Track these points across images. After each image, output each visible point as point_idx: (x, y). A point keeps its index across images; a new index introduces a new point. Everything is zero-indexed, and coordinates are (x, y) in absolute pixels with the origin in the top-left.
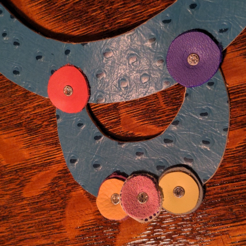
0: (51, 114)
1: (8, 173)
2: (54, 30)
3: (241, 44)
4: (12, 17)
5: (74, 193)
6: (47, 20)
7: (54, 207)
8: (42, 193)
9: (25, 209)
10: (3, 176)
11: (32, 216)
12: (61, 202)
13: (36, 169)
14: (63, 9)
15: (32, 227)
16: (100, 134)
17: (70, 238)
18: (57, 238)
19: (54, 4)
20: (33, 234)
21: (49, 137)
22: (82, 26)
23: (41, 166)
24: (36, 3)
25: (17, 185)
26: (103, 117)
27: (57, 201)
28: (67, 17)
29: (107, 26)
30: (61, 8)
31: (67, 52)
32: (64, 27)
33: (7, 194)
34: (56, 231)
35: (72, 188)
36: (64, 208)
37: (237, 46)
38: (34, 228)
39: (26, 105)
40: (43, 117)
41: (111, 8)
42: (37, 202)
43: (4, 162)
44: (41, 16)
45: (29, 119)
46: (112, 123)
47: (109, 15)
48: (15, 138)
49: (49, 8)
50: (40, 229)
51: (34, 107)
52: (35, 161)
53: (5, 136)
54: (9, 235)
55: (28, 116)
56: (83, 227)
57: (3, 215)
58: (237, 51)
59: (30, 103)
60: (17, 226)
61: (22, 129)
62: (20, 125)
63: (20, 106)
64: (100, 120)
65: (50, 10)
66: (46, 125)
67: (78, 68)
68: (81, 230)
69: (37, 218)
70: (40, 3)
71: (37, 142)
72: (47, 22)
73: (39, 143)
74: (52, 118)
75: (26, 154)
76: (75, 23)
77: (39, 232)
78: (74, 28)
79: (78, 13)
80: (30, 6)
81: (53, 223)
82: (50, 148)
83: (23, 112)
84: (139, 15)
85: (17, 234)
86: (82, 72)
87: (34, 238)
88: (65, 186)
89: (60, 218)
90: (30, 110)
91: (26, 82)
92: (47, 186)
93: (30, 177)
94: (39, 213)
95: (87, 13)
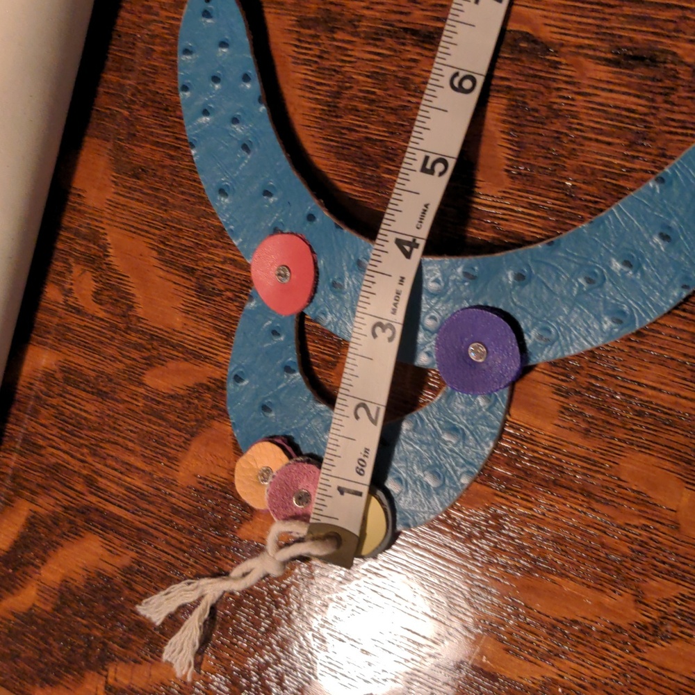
0: (244, 285)
2: (315, 159)
3: (562, 371)
4: (260, 101)
5: (217, 423)
6: (313, 136)
7: (180, 425)
8: (173, 393)
9: (136, 400)
10: (129, 332)
11: (143, 418)
12: (192, 423)
13: (182, 353)
14: (345, 134)
15: (135, 433)
16: (296, 367)
17: (180, 483)
18: (161, 470)
19: (336, 117)
20: (130, 444)
21: (223, 318)
22: (359, 182)
23: (191, 354)
24: (311, 96)
25: (144, 358)
26: (314, 342)
27: (187, 418)
28: (345, 152)
30: (343, 131)
31: (311, 218)
32: (332, 166)
33: (121, 361)
34: (165, 460)
35: (219, 414)
36: (192, 436)
37: (554, 369)
38: (136, 435)
39: (216, 246)
40: (231, 283)
42: (159, 403)
43: (141, 310)
44: (308, 123)
45: (209, 272)
46: (323, 360)
48: (174, 286)
49: (326, 117)
50: (143, 442)
51: (225, 258)
52: (186, 341)
53: (162, 273)
54: (95, 422)
55: (210, 265)
56: (206, 479)
57: (100, 387)
58: (550, 376)
59: (223, 248)
60: (113, 417)
61: (190, 280)
62: (191, 271)
63: (207, 243)
64: (309, 343)
65: (326, 124)
66: (229, 298)
67: (313, 252)
68: (200, 483)
69: (147, 424)
70: (317, 99)
71: (204, 314)
72: (311, 138)
73: (205, 318)
74: (242, 293)
75: (177, 320)
76: (351, 170)
77: (142, 446)
78: (346, 177)
79: (364, 157)
80: (299, 92)
81: (165, 445)
82: (217, 336)
83: (205, 255)
85: (107, 428)
86: (315, 263)
87: (128, 449)
88: (209, 406)
89: (180, 447)
90: (216, 259)
91: (231, 217)
92: (184, 388)
93: (167, 359)
94: (154, 419)
95: (378, 167)
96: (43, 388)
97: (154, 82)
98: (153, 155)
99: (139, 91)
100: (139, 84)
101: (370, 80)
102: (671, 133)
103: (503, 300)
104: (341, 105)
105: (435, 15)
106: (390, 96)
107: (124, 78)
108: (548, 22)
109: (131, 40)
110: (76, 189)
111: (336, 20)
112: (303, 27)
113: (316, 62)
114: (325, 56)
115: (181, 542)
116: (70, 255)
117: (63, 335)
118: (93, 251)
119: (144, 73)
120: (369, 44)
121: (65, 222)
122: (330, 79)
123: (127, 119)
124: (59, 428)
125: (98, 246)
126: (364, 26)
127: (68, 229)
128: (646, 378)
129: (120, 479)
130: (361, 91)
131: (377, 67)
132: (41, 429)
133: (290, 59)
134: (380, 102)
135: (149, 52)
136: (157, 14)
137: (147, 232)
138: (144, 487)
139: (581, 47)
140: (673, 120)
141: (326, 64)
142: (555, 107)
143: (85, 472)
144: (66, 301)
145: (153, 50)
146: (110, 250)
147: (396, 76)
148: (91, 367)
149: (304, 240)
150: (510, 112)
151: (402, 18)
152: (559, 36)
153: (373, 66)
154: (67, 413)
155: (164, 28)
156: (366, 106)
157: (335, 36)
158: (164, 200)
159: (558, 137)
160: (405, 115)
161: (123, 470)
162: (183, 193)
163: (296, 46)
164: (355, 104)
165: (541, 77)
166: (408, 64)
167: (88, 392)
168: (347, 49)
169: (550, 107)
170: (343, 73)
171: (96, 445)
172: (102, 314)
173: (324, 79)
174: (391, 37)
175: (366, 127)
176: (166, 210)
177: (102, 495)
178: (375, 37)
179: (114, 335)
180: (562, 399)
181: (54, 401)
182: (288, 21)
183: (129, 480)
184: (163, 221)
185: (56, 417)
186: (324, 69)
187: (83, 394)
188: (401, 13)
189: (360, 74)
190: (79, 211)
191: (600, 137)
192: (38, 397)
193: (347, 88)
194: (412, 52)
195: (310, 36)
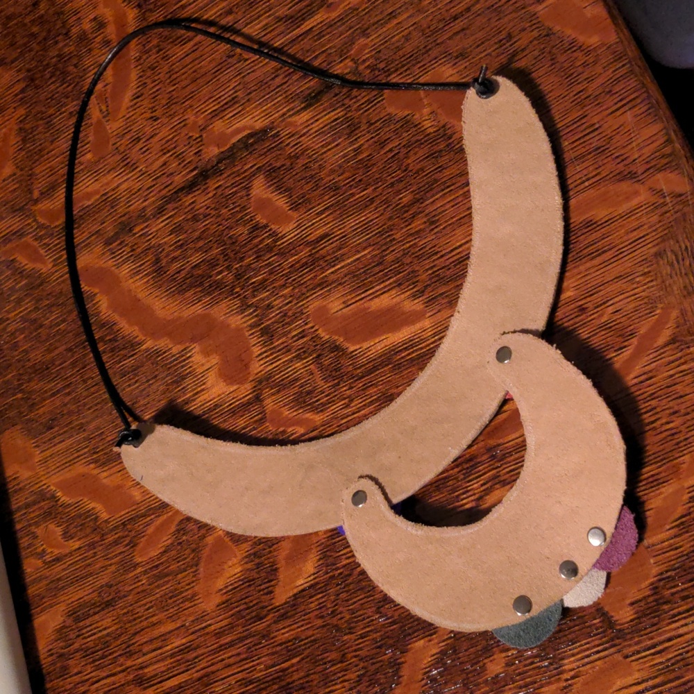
1: (112, 530)
3: (408, 283)
5: (210, 538)
7: (183, 567)
8: (164, 549)
9: (139, 581)
10: (105, 537)
11: (151, 590)
12: (191, 556)
13: (153, 514)
14: (177, 277)
15: (152, 607)
17: (208, 610)
18: (190, 615)
19: (165, 273)
20: (154, 619)
23: (160, 508)
24: (141, 275)
25: (127, 545)
26: (242, 416)
27: (185, 556)
28: (184, 287)
29: (237, 290)
30: (175, 277)
33: (111, 565)
34: (188, 604)
37: (402, 287)
38: (154, 608)
41: (240, 266)
42: (157, 566)
43: (105, 514)
44: (149, 292)
46: (256, 421)
47: (239, 275)
48: (119, 474)
49: (159, 278)
50: (163, 608)
52: (152, 503)
53: (105, 474)
54: (117, 630)
56: (227, 587)
57: (106, 599)
60: (128, 612)
65: (160, 283)
68: (224, 594)
69: (158, 591)
70: (146, 274)
75: (136, 495)
76: (194, 293)
77: (163, 612)
79: (198, 279)
80: (132, 280)
81: (182, 592)
84: (278, 268)
85: (129, 625)
87: (155, 624)
88: (196, 531)
89: (193, 582)
92: (170, 536)
93: (144, 529)
94: (162, 581)
95: (211, 277)
96: (61, 644)
97: (29, 360)
98: (54, 404)
99: (21, 375)
100: (19, 370)
101: (173, 236)
102: (366, 111)
104: (164, 264)
105: (188, 170)
106: (191, 233)
107: (6, 376)
108: (257, 118)
110: (10, 476)
111: (129, 224)
112: (111, 244)
113: (132, 255)
114: (135, 247)
115: (238, 654)
116: (30, 525)
117: (55, 588)
118: (46, 507)
119: (19, 361)
120: (158, 218)
121: (14, 506)
122: (147, 256)
123: (22, 399)
124: (90, 663)
125: (47, 499)
126: (149, 212)
127: (18, 510)
128: (457, 241)
129: (161, 654)
130: (171, 246)
131: (173, 225)
132: (76, 679)
133: (113, 268)
134: (187, 241)
135: (15, 346)
136: (8, 319)
137: (78, 457)
138: (184, 641)
139: (284, 114)
140: (363, 104)
141: (139, 250)
142: (293, 154)
143: (131, 677)
144: (44, 562)
145: (17, 342)
146: (58, 494)
147: (188, 220)
148: (91, 591)
150: (269, 179)
151: (169, 188)
152: (267, 121)
153: (170, 227)
154: (91, 644)
155: (17, 323)
156: (180, 251)
157: (134, 232)
158: (78, 425)
159: (306, 167)
160: (207, 234)
161: (160, 644)
162: (89, 409)
163: (114, 257)
164: (172, 256)
165: (273, 148)
166: (190, 208)
167: (98, 613)
169: (290, 157)
170: (153, 247)
171: (128, 647)
172: (77, 545)
173: (142, 260)
174: (169, 203)
175: (188, 262)
176: (84, 430)
177: (156, 681)
178: (160, 211)
179: (95, 551)
180: (421, 299)
181: (76, 646)
182: (98, 249)
183: (169, 648)
184: (85, 439)
185: (84, 657)
186: (140, 254)
187: (97, 617)
188: (167, 186)
189: (164, 238)
190: (20, 489)
191: (329, 147)
192: (61, 655)
193: (161, 252)
194: (188, 199)
195: (118, 245)
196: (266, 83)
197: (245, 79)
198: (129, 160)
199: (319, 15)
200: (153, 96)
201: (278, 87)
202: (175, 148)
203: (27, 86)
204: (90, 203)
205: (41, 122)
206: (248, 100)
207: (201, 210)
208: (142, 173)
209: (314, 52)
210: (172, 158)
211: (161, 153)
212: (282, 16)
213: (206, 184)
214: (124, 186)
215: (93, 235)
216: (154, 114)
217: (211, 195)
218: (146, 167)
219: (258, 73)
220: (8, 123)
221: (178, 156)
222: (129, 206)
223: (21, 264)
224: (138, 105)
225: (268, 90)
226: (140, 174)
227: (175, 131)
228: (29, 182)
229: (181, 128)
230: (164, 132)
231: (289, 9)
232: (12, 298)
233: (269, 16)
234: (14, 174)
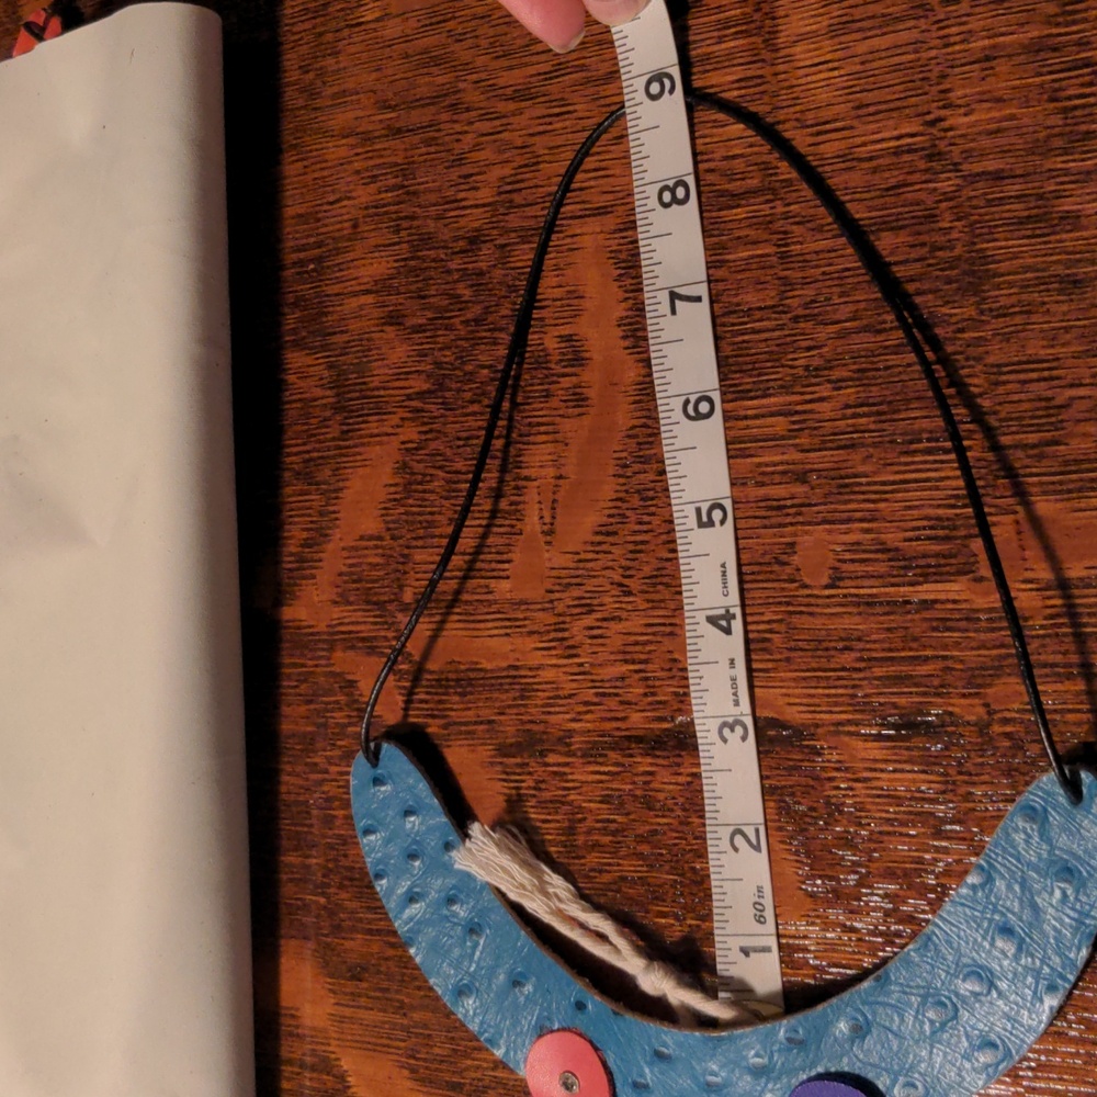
14: (596, 877)
19: (578, 857)
31: (580, 1005)
41: (698, 926)
45: (480, 1084)
55: (479, 1075)
62: (458, 1087)
63: (466, 1046)
67: (596, 1049)
83: (469, 1062)
86: (604, 1064)
90: (485, 1065)
91: (482, 1022)
95: (647, 912)
97: (345, 856)
98: (369, 946)
99: (331, 870)
100: (328, 861)
101: (604, 806)
103: (845, 1060)
104: (580, 843)
105: (656, 714)
106: (634, 820)
107: (307, 857)
108: (792, 700)
109: (303, 808)
110: (287, 1008)
111: (541, 741)
112: (505, 756)
113: (534, 796)
114: (543, 786)
118: (329, 1084)
119: (331, 847)
120: (589, 763)
121: (285, 1053)
122: (557, 813)
123: (325, 908)
125: (334, 1076)
126: (577, 742)
127: (290, 1062)
130: (598, 821)
131: (607, 789)
133: (502, 798)
134: (624, 830)
136: (327, 772)
139: (840, 724)
141: (546, 795)
142: (832, 801)
145: (335, 817)
146: (349, 1079)
147: (635, 796)
149: (580, 1035)
151: (619, 724)
152: (810, 716)
153: (603, 789)
155: (339, 787)
156: (610, 838)
157: (546, 760)
158: (398, 1001)
160: (660, 841)
163: (504, 780)
164: (596, 838)
165: (805, 768)
166: (644, 778)
168: (565, 774)
169: (827, 802)
170: (570, 803)
173: (549, 814)
174: (613, 749)
176: (405, 1014)
178: (592, 753)
182: (485, 752)
184: (403, 1028)
186: (545, 802)
188: (617, 719)
189: (590, 801)
190: (298, 1035)
193: (580, 821)
194: (644, 763)
195: (517, 765)
196: (827, 649)
197: (795, 620)
198: (566, 634)
199: (955, 587)
200: (631, 547)
201: (844, 669)
202: (645, 662)
203: (429, 392)
204: (489, 667)
205: (441, 474)
206: (788, 660)
207: (661, 796)
208: (582, 669)
209: (925, 647)
210: (637, 676)
211: (620, 657)
212: (890, 545)
213: (680, 756)
214: (548, 674)
215: (481, 723)
216: (626, 581)
217: (681, 779)
218: (592, 665)
219: (818, 622)
220: (385, 438)
221: (647, 679)
222: (549, 713)
223: (361, 695)
224: (604, 547)
225: (824, 663)
226: (576, 670)
227: (654, 634)
228: (400, 567)
229: (664, 635)
230: (635, 623)
231: (906, 540)
232: (339, 743)
233: (867, 531)
234: (380, 538)
